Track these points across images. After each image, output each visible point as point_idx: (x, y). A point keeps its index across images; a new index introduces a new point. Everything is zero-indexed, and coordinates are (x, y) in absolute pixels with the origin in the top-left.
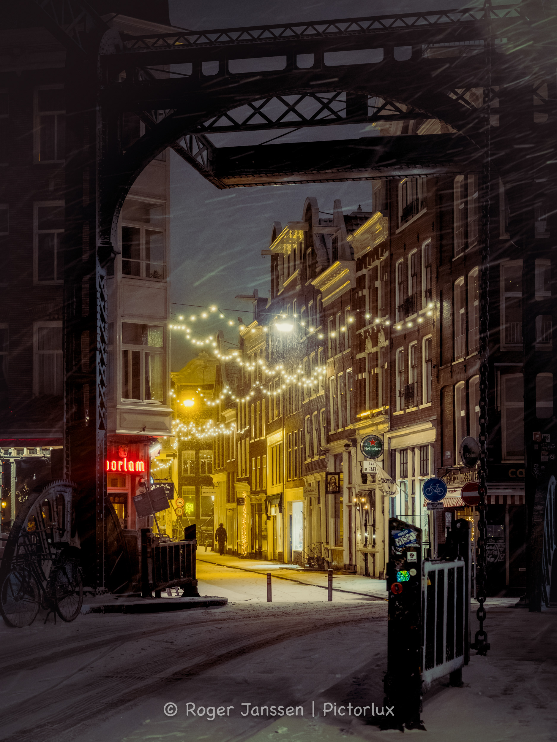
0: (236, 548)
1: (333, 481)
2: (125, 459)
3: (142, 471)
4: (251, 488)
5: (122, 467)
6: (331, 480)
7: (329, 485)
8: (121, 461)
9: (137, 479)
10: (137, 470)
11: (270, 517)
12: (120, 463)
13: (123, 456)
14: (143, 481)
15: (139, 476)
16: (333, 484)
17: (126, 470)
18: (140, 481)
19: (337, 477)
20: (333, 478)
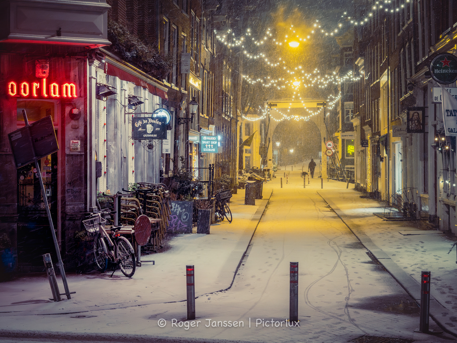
0: (365, 186)
1: (415, 117)
2: (45, 80)
3: (73, 98)
4: (372, 131)
5: (39, 91)
6: (413, 116)
7: (412, 121)
8: (37, 83)
9: (68, 109)
10: (65, 96)
11: (383, 158)
12: (36, 85)
13: (41, 75)
14: (75, 111)
15: (70, 104)
16: (416, 122)
17: (46, 96)
18: (71, 111)
19: (420, 112)
20: (416, 114)
